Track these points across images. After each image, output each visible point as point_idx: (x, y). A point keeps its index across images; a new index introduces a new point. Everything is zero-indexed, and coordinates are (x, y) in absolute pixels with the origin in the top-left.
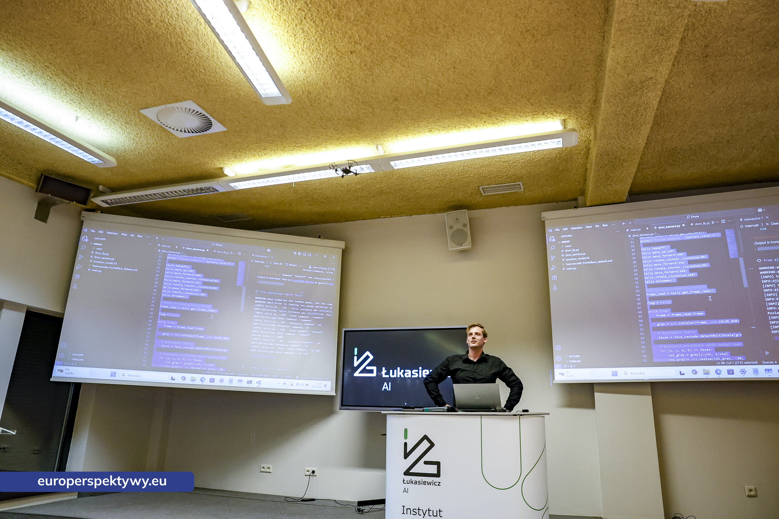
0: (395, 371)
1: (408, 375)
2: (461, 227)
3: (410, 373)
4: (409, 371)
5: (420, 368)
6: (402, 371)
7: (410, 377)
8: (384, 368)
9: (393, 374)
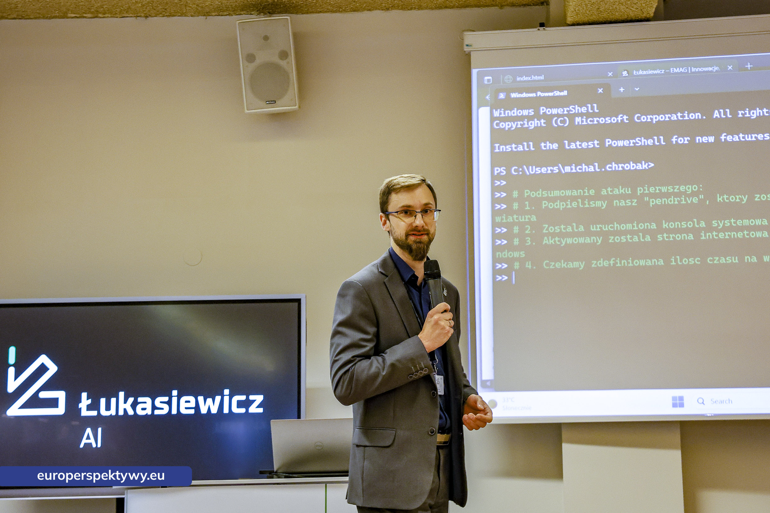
0: (113, 400)
1: (144, 409)
2: (276, 59)
3: (149, 406)
4: (148, 400)
5: (175, 393)
6: (131, 400)
7: (150, 413)
8: (84, 395)
9: (108, 408)
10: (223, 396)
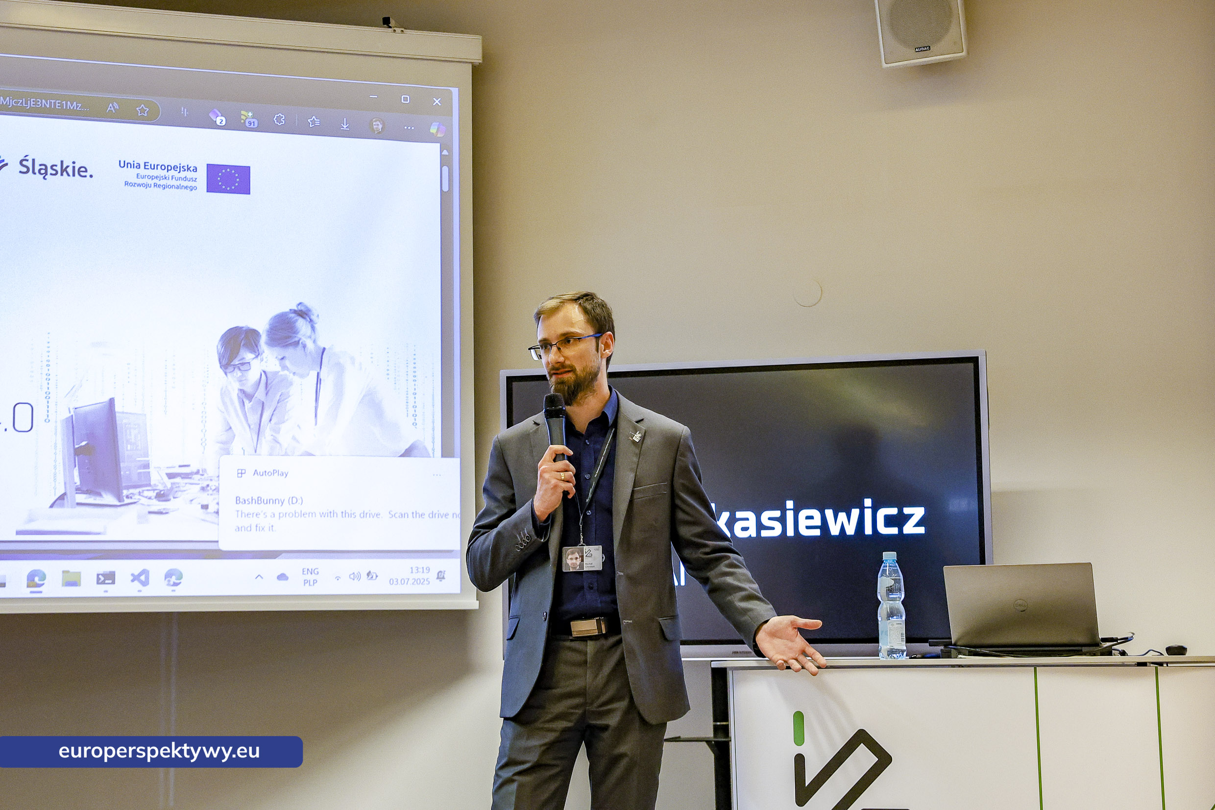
1: (745, 529)
3: (752, 524)
4: (751, 515)
5: (790, 504)
6: (726, 514)
7: (754, 535)
10: (862, 509)
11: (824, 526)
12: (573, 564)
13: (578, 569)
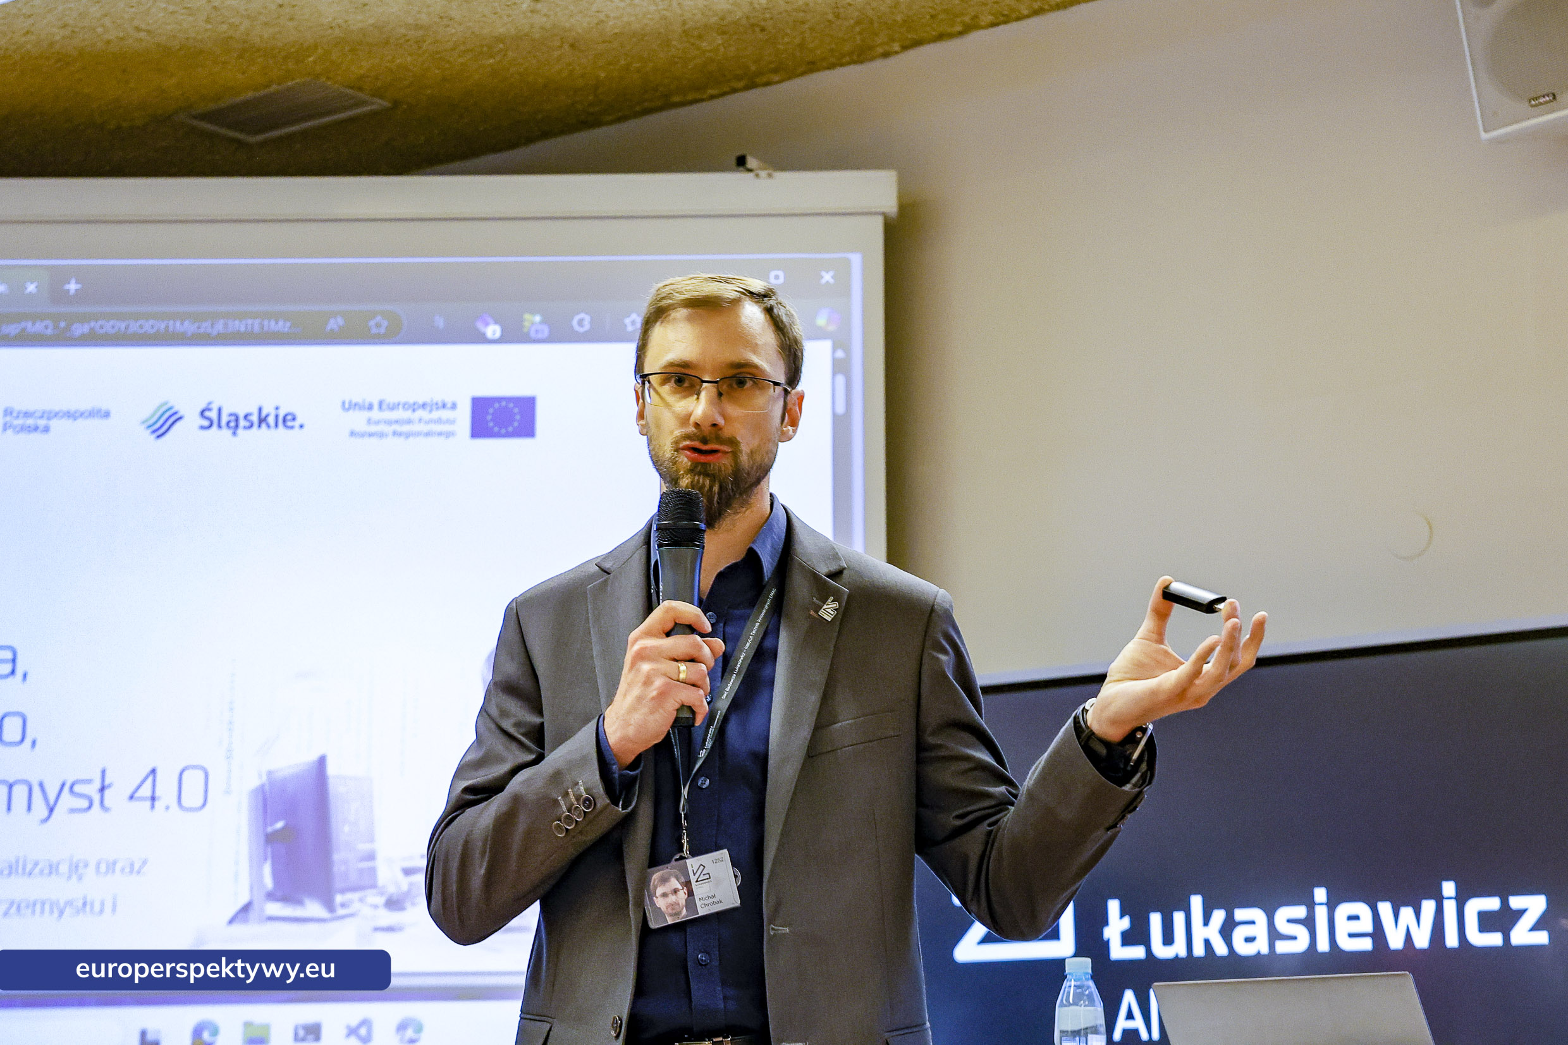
0: (1179, 918)
1: (1250, 940)
3: (1260, 930)
4: (1257, 914)
5: (1320, 894)
6: (1219, 916)
7: (1265, 950)
8: (1114, 906)
9: (1168, 939)
10: (1440, 900)
11: (1378, 934)
12: (672, 905)
13: (684, 915)
